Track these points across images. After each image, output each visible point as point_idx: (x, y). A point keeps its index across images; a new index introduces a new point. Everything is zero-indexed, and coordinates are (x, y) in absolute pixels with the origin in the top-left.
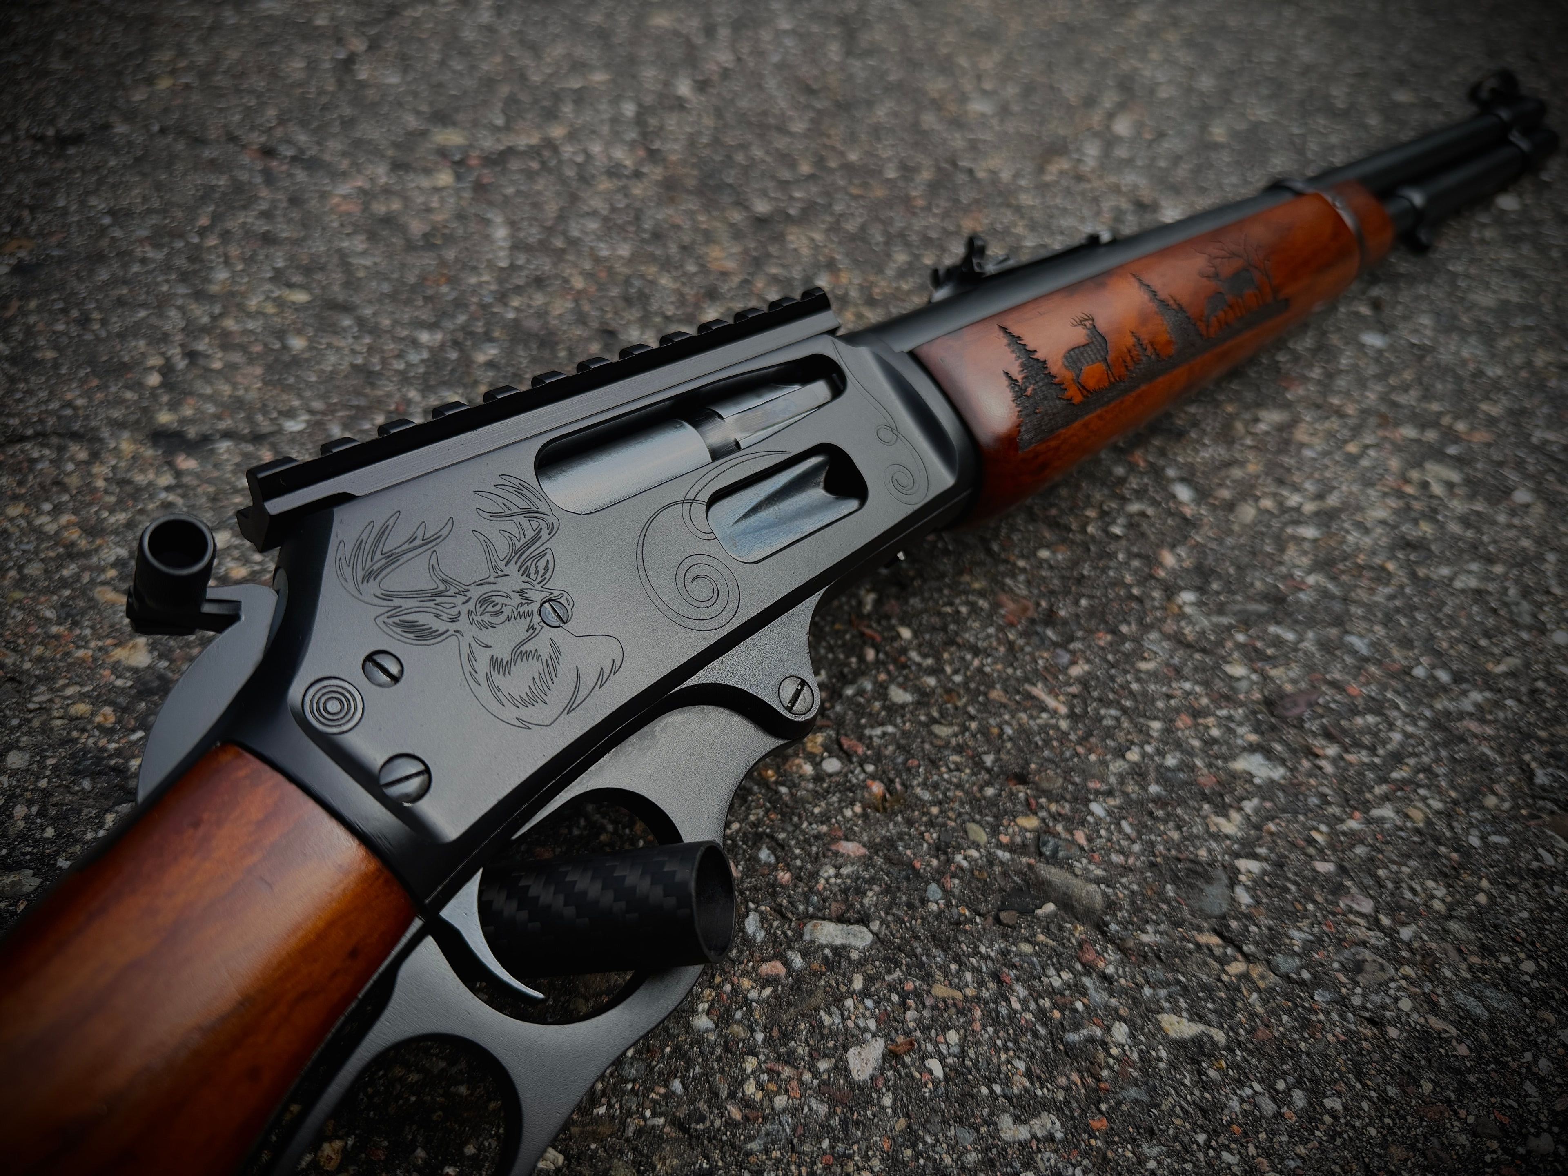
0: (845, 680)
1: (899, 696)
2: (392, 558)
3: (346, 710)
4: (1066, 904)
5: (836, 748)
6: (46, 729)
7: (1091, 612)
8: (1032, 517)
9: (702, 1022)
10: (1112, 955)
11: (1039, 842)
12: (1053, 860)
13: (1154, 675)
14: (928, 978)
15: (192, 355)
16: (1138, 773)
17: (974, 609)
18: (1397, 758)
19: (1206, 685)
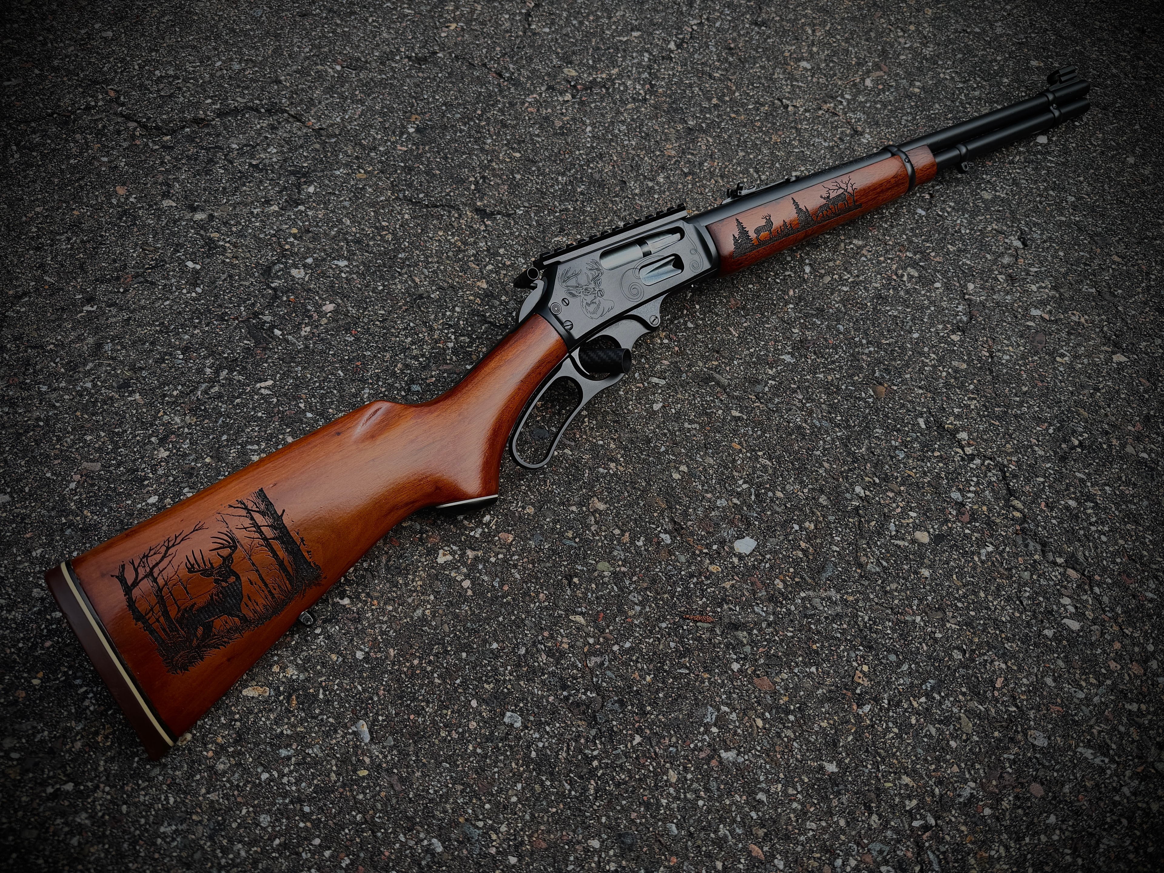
0: (675, 318)
1: (690, 325)
2: (569, 278)
3: (558, 310)
4: (718, 383)
5: (667, 337)
6: (463, 302)
7: (757, 307)
8: (752, 273)
9: (621, 393)
10: (725, 396)
11: (716, 368)
12: (719, 373)
13: (769, 329)
14: (677, 393)
15: (484, 178)
16: (751, 355)
17: (721, 301)
18: (833, 362)
19: (784, 333)
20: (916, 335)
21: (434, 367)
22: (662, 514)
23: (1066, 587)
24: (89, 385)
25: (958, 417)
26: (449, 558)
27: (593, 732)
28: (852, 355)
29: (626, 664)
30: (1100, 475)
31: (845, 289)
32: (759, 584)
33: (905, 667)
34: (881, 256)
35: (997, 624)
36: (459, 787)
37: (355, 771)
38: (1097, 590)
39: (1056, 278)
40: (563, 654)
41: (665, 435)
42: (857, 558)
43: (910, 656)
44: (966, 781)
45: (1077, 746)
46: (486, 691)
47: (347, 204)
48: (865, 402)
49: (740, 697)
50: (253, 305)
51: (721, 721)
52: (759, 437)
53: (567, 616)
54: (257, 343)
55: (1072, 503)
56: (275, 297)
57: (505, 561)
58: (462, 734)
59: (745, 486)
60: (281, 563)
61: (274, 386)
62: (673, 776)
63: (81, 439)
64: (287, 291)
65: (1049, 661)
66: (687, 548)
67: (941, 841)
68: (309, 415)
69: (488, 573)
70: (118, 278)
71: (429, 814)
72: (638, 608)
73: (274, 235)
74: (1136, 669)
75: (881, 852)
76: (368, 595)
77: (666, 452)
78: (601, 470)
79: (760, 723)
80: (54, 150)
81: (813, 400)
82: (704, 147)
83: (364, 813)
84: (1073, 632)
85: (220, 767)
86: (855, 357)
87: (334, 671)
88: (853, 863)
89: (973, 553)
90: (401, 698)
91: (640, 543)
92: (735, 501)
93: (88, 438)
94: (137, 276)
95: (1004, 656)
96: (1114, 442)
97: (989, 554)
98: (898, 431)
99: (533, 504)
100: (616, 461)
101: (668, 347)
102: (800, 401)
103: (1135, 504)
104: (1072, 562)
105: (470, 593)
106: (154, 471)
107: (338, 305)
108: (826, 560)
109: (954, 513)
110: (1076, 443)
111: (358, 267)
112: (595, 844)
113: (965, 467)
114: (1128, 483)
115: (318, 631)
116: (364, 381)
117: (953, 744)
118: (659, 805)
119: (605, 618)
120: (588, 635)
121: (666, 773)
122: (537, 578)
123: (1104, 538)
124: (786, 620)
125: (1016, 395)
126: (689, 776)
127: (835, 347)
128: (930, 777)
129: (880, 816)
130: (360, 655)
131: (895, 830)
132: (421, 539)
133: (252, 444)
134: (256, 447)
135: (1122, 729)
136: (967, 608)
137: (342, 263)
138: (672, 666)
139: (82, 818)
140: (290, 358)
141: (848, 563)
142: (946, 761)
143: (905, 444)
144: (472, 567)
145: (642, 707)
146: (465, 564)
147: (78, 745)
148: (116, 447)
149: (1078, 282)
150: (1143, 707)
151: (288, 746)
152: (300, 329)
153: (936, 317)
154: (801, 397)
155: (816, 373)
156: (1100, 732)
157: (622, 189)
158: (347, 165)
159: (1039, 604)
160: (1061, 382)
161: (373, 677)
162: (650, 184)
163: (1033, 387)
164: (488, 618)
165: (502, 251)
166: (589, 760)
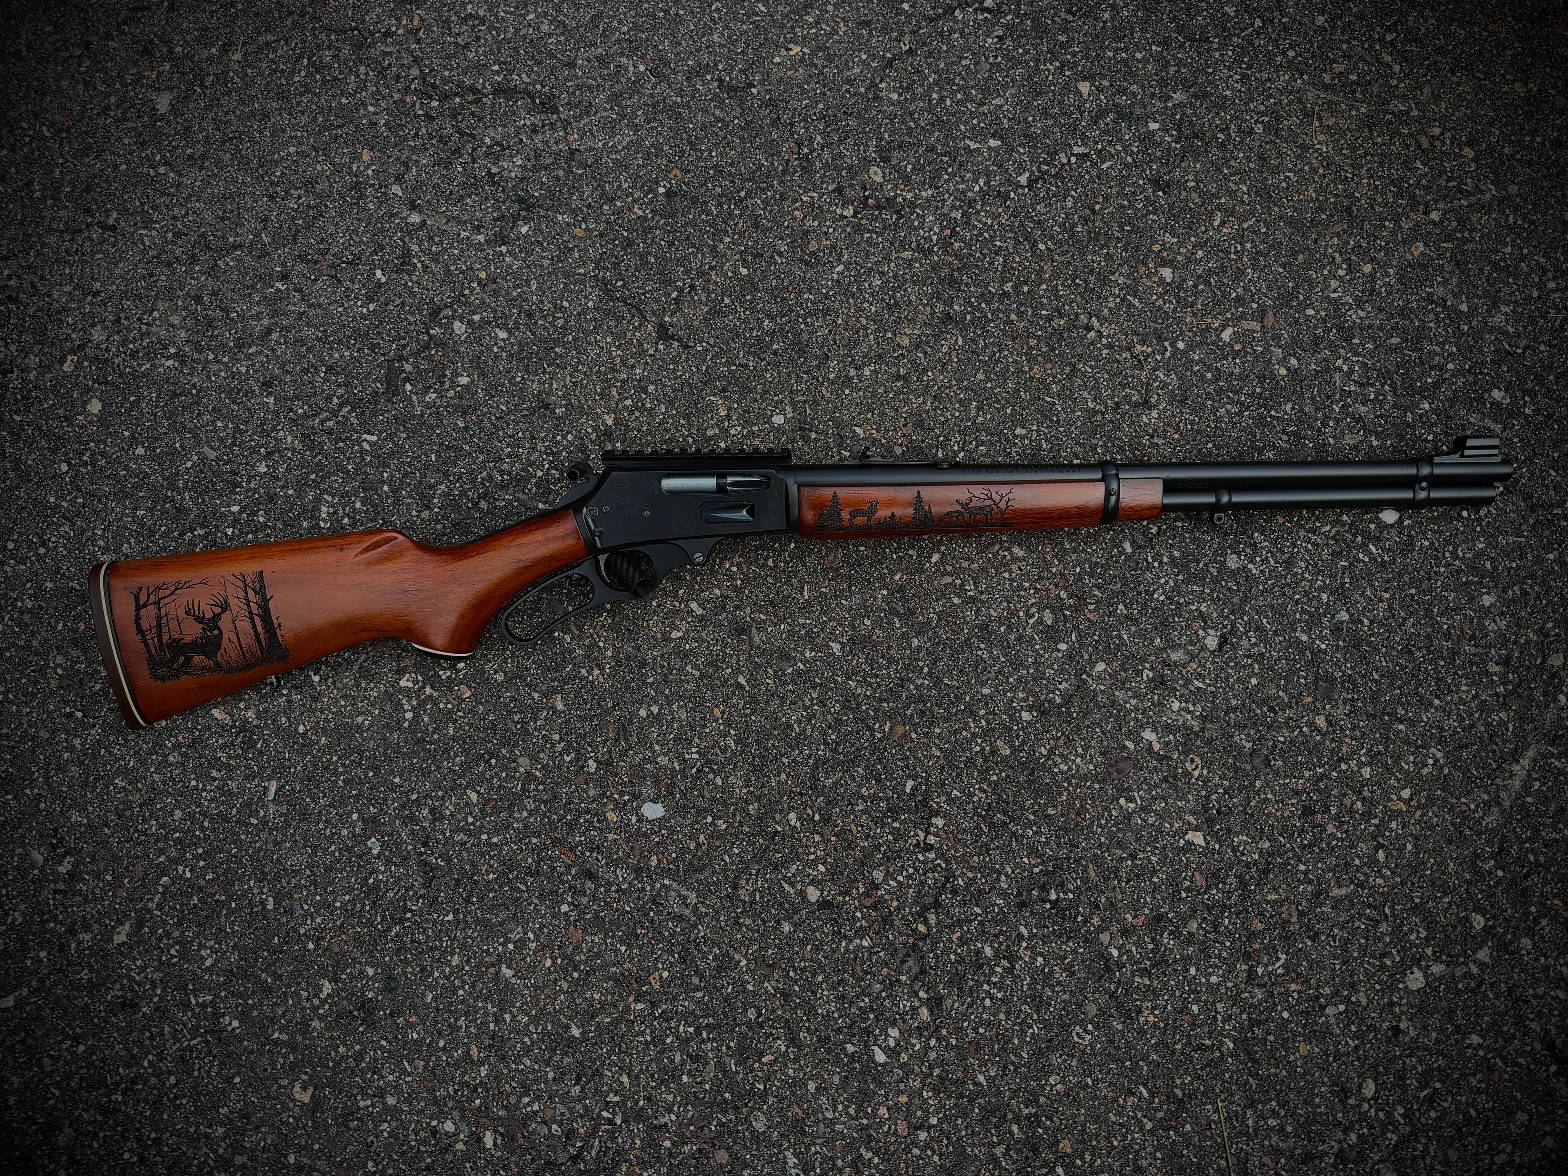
1: (770, 563)
4: (749, 640)
6: (580, 432)
10: (746, 656)
11: (760, 622)
12: (758, 629)
14: (704, 630)
15: (693, 287)
16: (804, 626)
17: (820, 551)
18: (876, 676)
19: (854, 619)
20: (986, 691)
21: (511, 489)
22: (604, 742)
23: (905, 1021)
24: (243, 369)
25: (951, 801)
26: (410, 685)
27: (422, 892)
28: (902, 678)
29: (483, 855)
30: (1044, 943)
31: (956, 601)
32: (637, 852)
33: (699, 995)
34: (1029, 580)
35: (811, 1012)
36: (308, 872)
37: (250, 816)
38: (933, 1042)
39: (1216, 708)
40: (442, 818)
41: (662, 667)
42: (737, 878)
43: (713, 989)
44: (670, 1111)
45: (787, 1149)
46: (369, 812)
47: (546, 262)
48: (872, 735)
49: (549, 935)
50: (404, 346)
51: (521, 944)
52: (746, 715)
53: (467, 787)
54: (386, 392)
55: (988, 951)
56: (427, 347)
57: (450, 712)
58: (333, 834)
59: (695, 756)
60: (257, 635)
61: (376, 443)
62: (455, 960)
63: (213, 423)
64: (442, 344)
65: (828, 1070)
66: (601, 784)
67: (613, 1139)
68: (386, 488)
69: (431, 716)
70: (316, 262)
71: (277, 878)
72: (525, 814)
73: (462, 272)
74: (902, 1127)
75: (563, 1114)
76: (334, 682)
77: (651, 685)
78: (583, 671)
79: (548, 963)
80: (335, 79)
81: (824, 705)
82: (945, 349)
83: (240, 849)
84: (874, 1061)
85: (171, 759)
86: (902, 683)
87: (278, 731)
88: (536, 1107)
89: (845, 937)
90: (309, 780)
91: (567, 759)
92: (676, 765)
93: (219, 424)
94: (332, 266)
95: (793, 1041)
96: (1096, 920)
97: (861, 946)
98: (879, 781)
99: (505, 672)
100: (602, 670)
101: (732, 577)
102: (812, 699)
103: (1053, 991)
104: (935, 1003)
105: (406, 725)
106: (249, 482)
107: (473, 381)
108: (711, 863)
109: (862, 890)
110: (1053, 897)
111: (513, 345)
112: (370, 972)
113: (913, 853)
114: (1069, 969)
115: (285, 692)
116: (446, 475)
117: (685, 1078)
118: (431, 973)
119: (493, 807)
120: (471, 813)
121: (452, 955)
122: (465, 742)
123: (987, 1002)
124: (635, 895)
125: (1034, 813)
126: (467, 968)
127: (891, 661)
128: (645, 1089)
129: (582, 1090)
130: (301, 729)
131: (586, 1107)
132: (399, 655)
133: (329, 494)
134: (330, 499)
135: (840, 1163)
136: (796, 981)
137: (502, 334)
138: (517, 877)
139: (77, 742)
140: (401, 420)
141: (727, 877)
142: (667, 1087)
143: (874, 798)
144: (422, 704)
145: (470, 895)
146: (418, 697)
147: (98, 687)
148: (233, 444)
149: (1237, 726)
150: (876, 1160)
151: (220, 770)
152: (427, 392)
153: (1027, 682)
154: (815, 696)
155: (849, 678)
156: (817, 1152)
157: (818, 367)
158: (574, 212)
159: (865, 1020)
160: (1099, 826)
161: (300, 752)
162: (852, 372)
163: (1062, 816)
164: (406, 754)
165: (651, 388)
166: (406, 909)
